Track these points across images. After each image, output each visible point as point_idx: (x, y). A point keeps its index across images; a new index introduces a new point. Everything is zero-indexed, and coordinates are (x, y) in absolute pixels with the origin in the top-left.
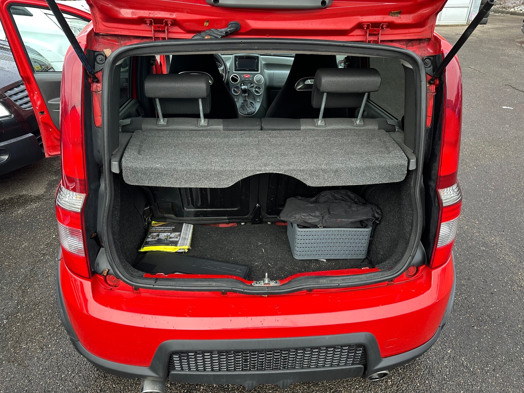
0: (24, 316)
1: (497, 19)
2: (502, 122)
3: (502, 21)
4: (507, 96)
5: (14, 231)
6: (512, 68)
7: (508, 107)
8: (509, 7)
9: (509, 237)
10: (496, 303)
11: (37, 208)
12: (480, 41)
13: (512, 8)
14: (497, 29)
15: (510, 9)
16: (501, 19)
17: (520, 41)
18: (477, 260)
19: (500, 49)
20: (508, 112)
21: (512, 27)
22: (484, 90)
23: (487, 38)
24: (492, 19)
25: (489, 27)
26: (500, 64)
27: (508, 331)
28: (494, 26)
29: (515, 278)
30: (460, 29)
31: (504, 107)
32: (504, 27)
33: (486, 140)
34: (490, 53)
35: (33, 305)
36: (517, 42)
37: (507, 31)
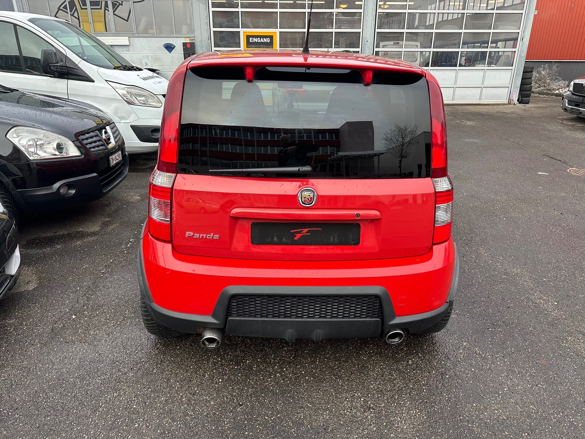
0: (90, 313)
1: (541, 100)
2: (536, 185)
3: (546, 101)
4: (543, 164)
5: (75, 256)
6: (551, 141)
7: (544, 173)
8: (553, 89)
9: (530, 269)
10: (511, 314)
11: (94, 241)
12: (521, 118)
13: (557, 90)
14: (539, 107)
15: (555, 91)
16: (545, 100)
17: (562, 118)
18: (497, 285)
19: (540, 125)
20: (544, 177)
21: (555, 107)
22: (521, 159)
23: (528, 116)
24: (536, 100)
25: (532, 106)
26: (539, 138)
27: (520, 332)
28: (537, 105)
29: (531, 297)
30: (502, 108)
31: (539, 173)
32: (547, 107)
33: (518, 198)
34: (530, 128)
35: (97, 307)
36: (559, 119)
37: (549, 109)
